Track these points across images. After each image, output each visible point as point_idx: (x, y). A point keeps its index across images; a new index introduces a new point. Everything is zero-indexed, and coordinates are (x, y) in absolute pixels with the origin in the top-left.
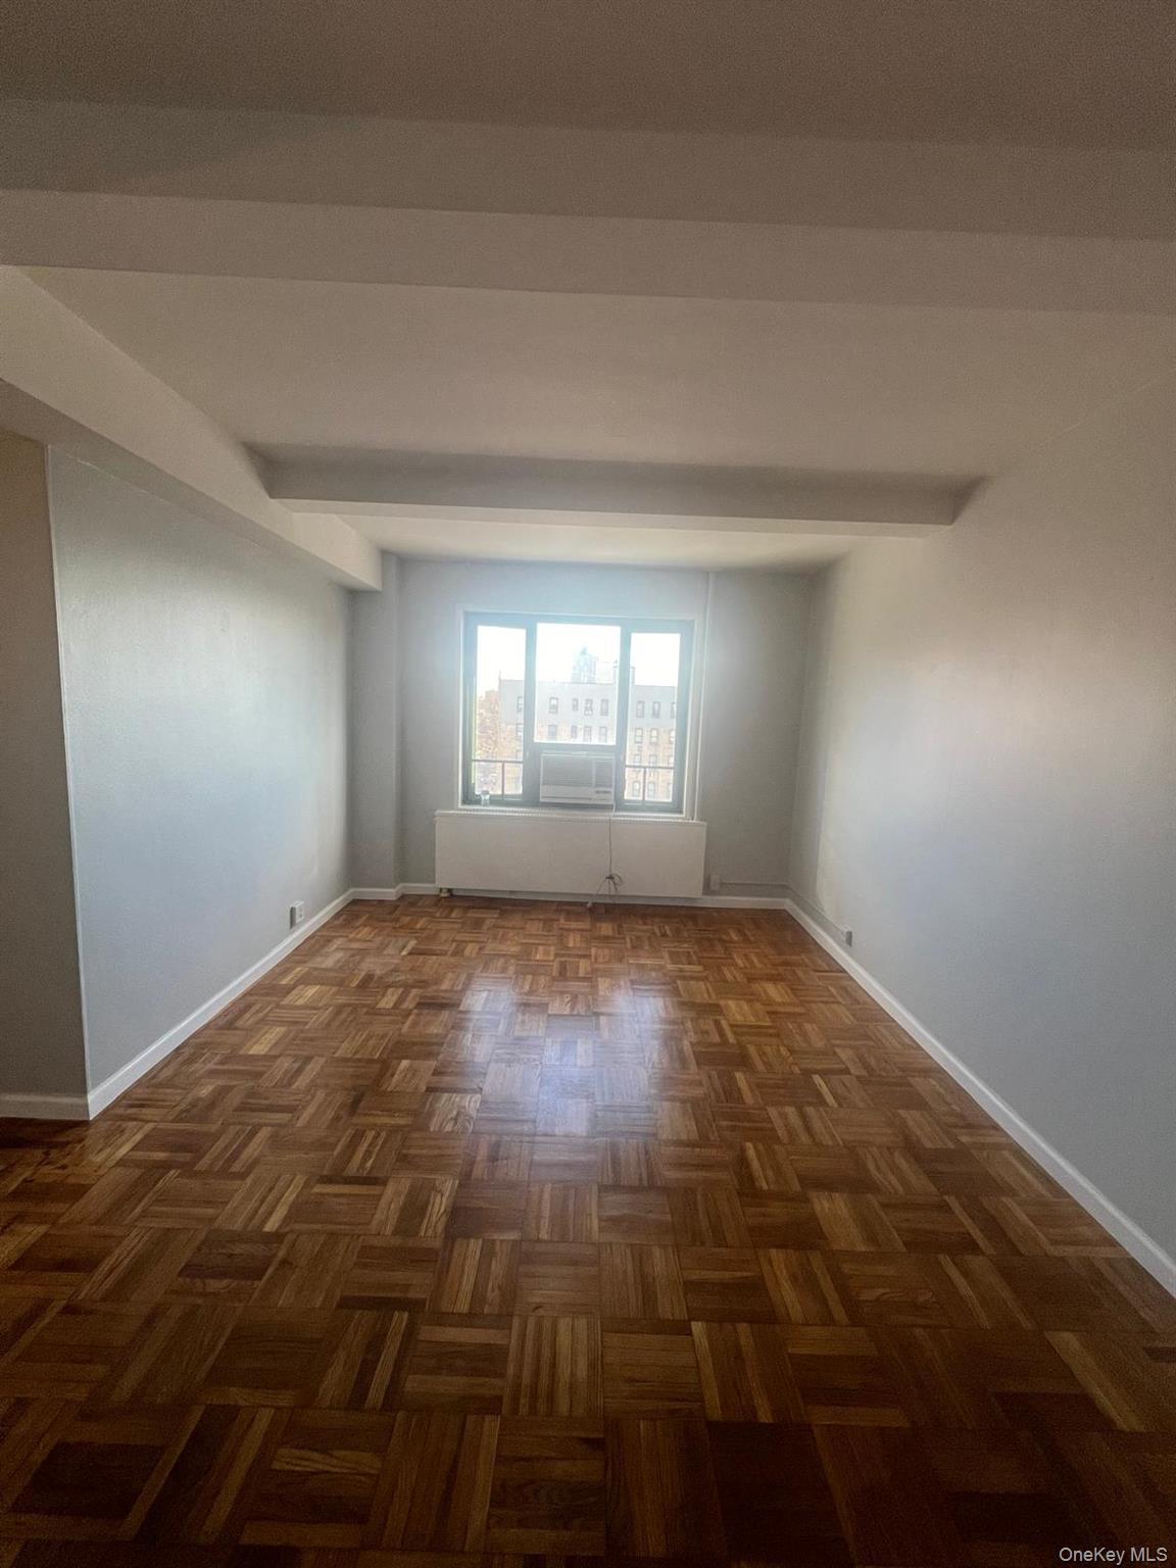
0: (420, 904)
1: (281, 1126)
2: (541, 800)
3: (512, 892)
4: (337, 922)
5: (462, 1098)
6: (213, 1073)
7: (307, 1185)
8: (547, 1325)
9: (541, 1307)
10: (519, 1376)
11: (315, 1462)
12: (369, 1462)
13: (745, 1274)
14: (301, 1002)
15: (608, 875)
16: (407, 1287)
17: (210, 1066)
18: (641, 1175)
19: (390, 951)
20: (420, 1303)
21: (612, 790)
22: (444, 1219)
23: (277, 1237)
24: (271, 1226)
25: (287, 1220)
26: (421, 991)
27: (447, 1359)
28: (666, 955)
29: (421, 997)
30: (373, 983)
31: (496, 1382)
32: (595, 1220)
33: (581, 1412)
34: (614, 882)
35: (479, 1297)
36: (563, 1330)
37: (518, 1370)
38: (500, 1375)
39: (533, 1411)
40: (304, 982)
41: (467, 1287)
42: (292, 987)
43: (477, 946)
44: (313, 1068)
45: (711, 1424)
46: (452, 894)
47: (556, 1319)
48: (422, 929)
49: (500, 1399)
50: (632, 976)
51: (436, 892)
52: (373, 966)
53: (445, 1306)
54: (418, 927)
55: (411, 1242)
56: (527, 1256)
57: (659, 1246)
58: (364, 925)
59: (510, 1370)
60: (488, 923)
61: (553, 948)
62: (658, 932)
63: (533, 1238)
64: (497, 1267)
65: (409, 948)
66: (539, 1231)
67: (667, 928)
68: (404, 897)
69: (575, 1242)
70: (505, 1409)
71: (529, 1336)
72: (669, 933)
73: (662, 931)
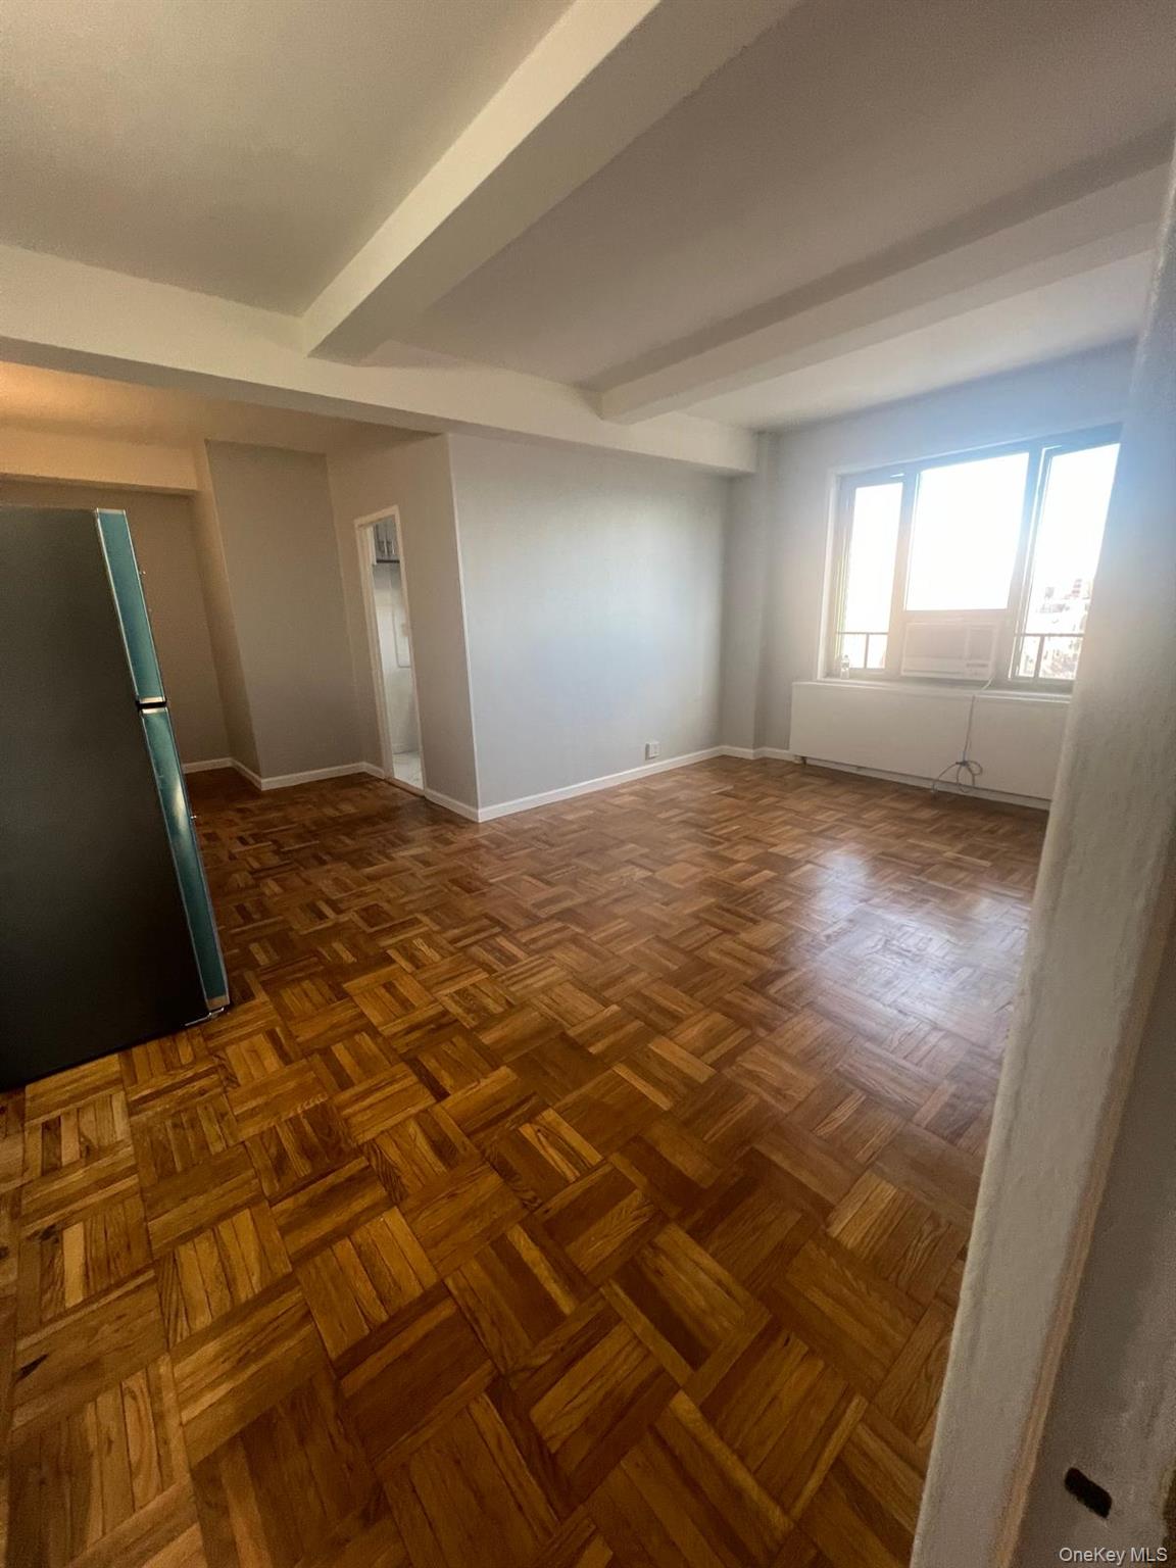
1: (541, 850)
2: (903, 674)
3: (860, 768)
5: (639, 871)
6: (540, 821)
7: (523, 874)
8: (548, 964)
10: (512, 971)
12: (437, 957)
14: (617, 803)
15: (960, 760)
16: (512, 922)
17: (542, 817)
19: (706, 789)
20: (510, 929)
21: (990, 663)
22: (559, 910)
23: (491, 885)
24: (492, 881)
25: (502, 881)
26: (696, 815)
27: (494, 949)
28: (960, 846)
29: (691, 818)
30: (673, 803)
31: (503, 967)
32: (630, 947)
33: (518, 994)
34: (970, 770)
35: (534, 940)
36: (552, 969)
37: (515, 969)
38: (506, 966)
39: (503, 982)
40: (631, 794)
41: (534, 935)
42: (623, 794)
43: (777, 799)
44: (586, 832)
45: (564, 1034)
46: (805, 763)
47: (553, 965)
48: (748, 782)
49: (496, 971)
50: (893, 850)
51: (792, 759)
52: (682, 795)
53: (518, 935)
54: (748, 779)
55: (535, 911)
56: (575, 940)
57: (649, 973)
58: (709, 771)
59: (513, 967)
60: (808, 787)
61: (844, 814)
62: (987, 828)
63: (588, 936)
64: (556, 937)
65: (722, 790)
66: (594, 935)
67: (1007, 827)
68: (764, 758)
69: (606, 948)
70: (494, 975)
71: (536, 963)
72: (1001, 831)
73: (995, 829)
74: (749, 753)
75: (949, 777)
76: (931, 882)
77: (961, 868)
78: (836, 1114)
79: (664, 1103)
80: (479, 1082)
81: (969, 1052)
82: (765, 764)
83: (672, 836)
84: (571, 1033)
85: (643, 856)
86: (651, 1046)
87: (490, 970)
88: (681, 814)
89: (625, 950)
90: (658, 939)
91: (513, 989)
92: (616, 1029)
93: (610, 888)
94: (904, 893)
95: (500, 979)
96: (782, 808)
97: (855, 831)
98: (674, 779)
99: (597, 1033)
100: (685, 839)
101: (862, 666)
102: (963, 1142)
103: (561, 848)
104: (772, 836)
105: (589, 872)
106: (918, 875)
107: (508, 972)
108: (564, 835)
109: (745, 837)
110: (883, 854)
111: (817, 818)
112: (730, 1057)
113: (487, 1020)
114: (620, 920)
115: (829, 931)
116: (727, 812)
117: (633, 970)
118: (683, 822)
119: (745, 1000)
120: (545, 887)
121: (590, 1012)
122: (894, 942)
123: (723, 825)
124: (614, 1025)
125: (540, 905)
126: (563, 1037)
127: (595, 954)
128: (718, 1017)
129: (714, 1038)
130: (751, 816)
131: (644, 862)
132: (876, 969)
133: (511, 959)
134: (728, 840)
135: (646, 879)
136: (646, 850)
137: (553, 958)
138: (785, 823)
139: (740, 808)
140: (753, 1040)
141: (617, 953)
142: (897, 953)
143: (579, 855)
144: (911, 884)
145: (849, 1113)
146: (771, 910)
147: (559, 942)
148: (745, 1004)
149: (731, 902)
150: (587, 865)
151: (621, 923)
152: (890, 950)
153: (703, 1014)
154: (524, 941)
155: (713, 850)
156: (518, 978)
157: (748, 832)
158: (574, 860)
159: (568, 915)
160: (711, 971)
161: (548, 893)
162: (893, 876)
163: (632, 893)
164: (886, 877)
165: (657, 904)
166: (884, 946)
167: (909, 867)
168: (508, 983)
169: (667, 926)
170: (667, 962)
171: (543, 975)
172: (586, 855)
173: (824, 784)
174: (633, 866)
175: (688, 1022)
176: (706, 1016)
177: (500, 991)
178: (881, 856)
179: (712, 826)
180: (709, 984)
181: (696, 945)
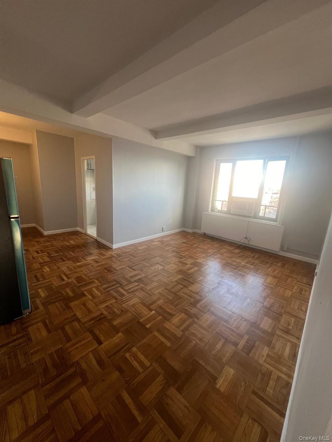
1: (132, 258)
6: (131, 249)
7: (126, 267)
8: (134, 297)
10: (123, 299)
11: (96, 291)
12: (100, 294)
13: (173, 313)
14: (153, 244)
15: (245, 237)
17: (132, 248)
19: (179, 241)
20: (122, 285)
22: (137, 279)
23: (117, 270)
24: (117, 269)
25: (120, 269)
27: (117, 292)
28: (246, 261)
29: (174, 250)
30: (170, 245)
31: (120, 298)
32: (158, 291)
33: (125, 307)
34: (247, 240)
35: (130, 289)
36: (135, 299)
37: (124, 298)
38: (121, 297)
39: (120, 303)
40: (158, 241)
41: (130, 287)
42: (155, 241)
43: (198, 245)
44: (145, 253)
45: (138, 321)
46: (205, 234)
47: (135, 297)
48: (190, 239)
49: (118, 299)
50: (228, 262)
51: (201, 233)
52: (172, 242)
54: (190, 238)
55: (130, 279)
56: (142, 289)
57: (164, 300)
58: (179, 235)
59: (123, 298)
60: (206, 242)
61: (216, 250)
62: (252, 256)
63: (146, 288)
64: (136, 288)
65: (183, 241)
66: (148, 287)
67: (257, 256)
68: (194, 232)
69: (151, 292)
70: (117, 301)
71: (130, 296)
72: (256, 257)
73: (254, 256)
74: (190, 231)
75: (243, 241)
76: (239, 272)
77: (247, 268)
78: (217, 346)
79: (169, 344)
80: (112, 338)
81: (251, 326)
82: (194, 234)
83: (169, 255)
84: (141, 320)
85: (162, 261)
86: (164, 325)
88: (172, 248)
90: (166, 289)
91: (123, 305)
92: (154, 319)
93: (152, 272)
94: (232, 275)
95: (119, 302)
96: (199, 248)
97: (219, 256)
98: (170, 237)
99: (148, 320)
100: (173, 256)
101: (221, 209)
102: (251, 354)
103: (137, 258)
104: (197, 256)
105: (145, 266)
106: (236, 270)
107: (121, 300)
108: (138, 254)
109: (190, 256)
110: (226, 263)
111: (209, 251)
112: (187, 328)
113: (116, 316)
114: (155, 282)
115: (213, 287)
116: (184, 248)
117: (159, 299)
118: (173, 251)
119: (191, 309)
120: (133, 271)
121: (146, 313)
122: (230, 290)
123: (184, 252)
124: (153, 318)
125: (132, 277)
126: (138, 322)
127: (147, 293)
128: (183, 315)
129: (183, 321)
130: (191, 250)
131: (162, 263)
132: (226, 299)
133: (123, 295)
134: (185, 257)
135: (163, 269)
136: (162, 260)
138: (200, 252)
139: (188, 247)
140: (194, 322)
141: (154, 293)
142: (231, 294)
144: (234, 273)
145: (221, 345)
146: (197, 280)
147: (137, 290)
149: (186, 278)
150: (146, 264)
151: (155, 283)
152: (229, 293)
153: (179, 314)
154: (126, 289)
155: (181, 260)
156: (125, 301)
157: (190, 255)
158: (142, 262)
159: (140, 281)
160: (181, 299)
161: (134, 273)
162: (229, 270)
163: (158, 274)
164: (227, 270)
165: (166, 277)
166: (228, 292)
167: (233, 267)
168: (121, 303)
169: (169, 284)
170: (169, 296)
171: (132, 301)
172: (145, 261)
173: (210, 241)
174: (158, 265)
175: (175, 316)
176: (180, 315)
177: (119, 306)
178: (226, 264)
179: (181, 252)
180: (181, 304)
181: (177, 291)
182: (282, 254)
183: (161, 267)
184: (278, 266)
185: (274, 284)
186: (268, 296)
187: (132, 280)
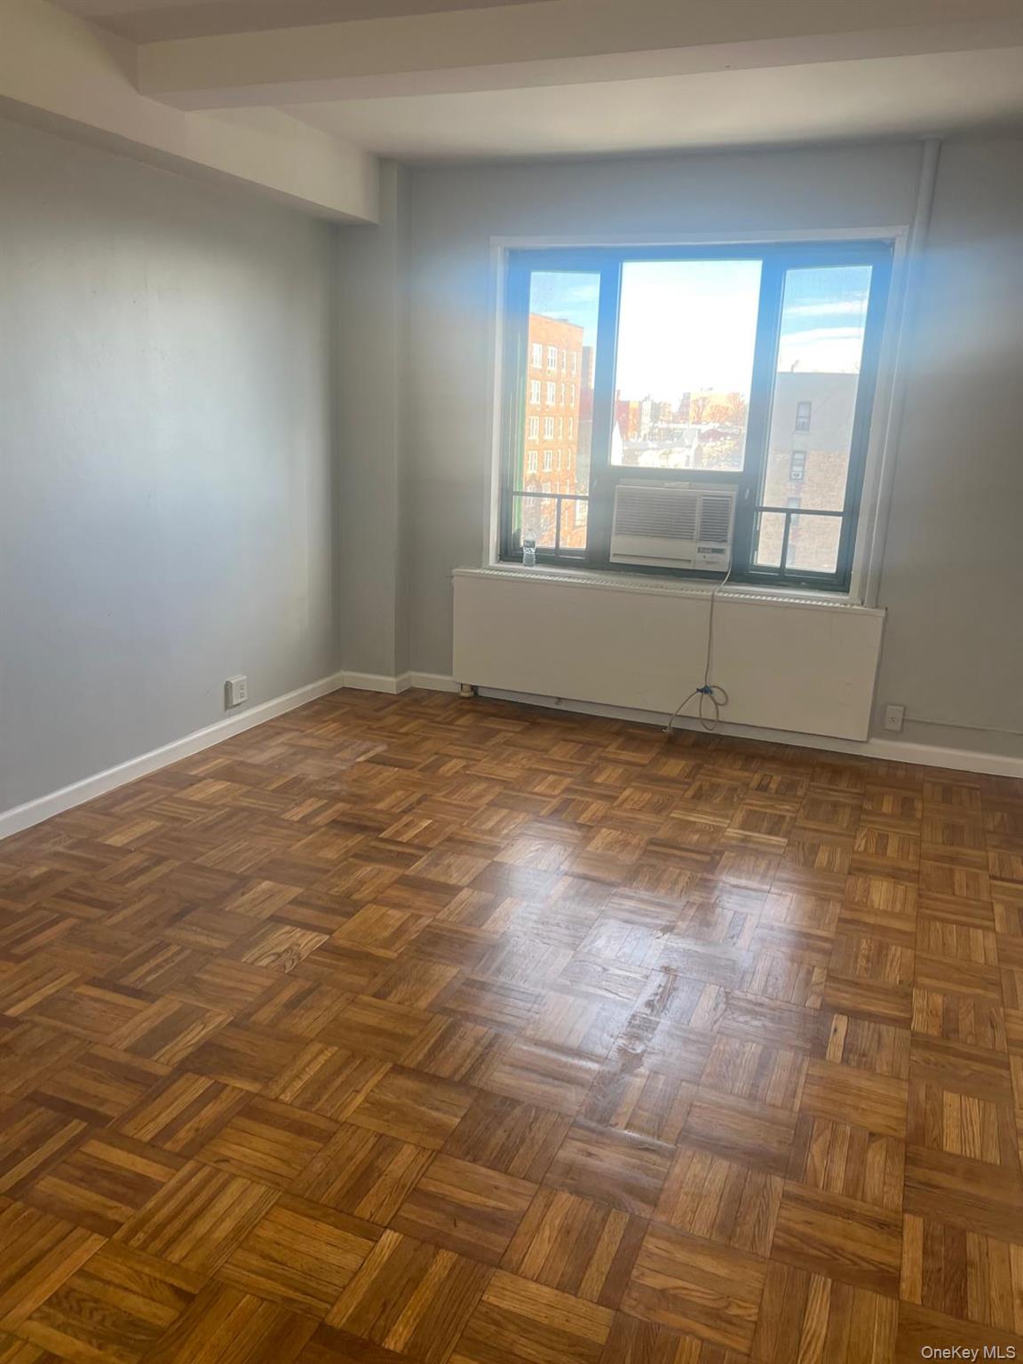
0: (424, 703)
1: (88, 920)
2: (612, 560)
4: (305, 713)
5: (302, 935)
6: (56, 855)
7: (73, 983)
8: (221, 1178)
9: (227, 1161)
10: (152, 1213)
13: (501, 1205)
14: (197, 798)
15: (701, 686)
16: (103, 1102)
17: (59, 848)
18: (461, 1066)
19: (346, 754)
20: (107, 1119)
21: (728, 548)
22: (190, 1050)
23: (13, 1022)
26: (349, 806)
27: (93, 1174)
29: (343, 814)
30: (297, 789)
31: (127, 1210)
32: (360, 1099)
33: (191, 1265)
34: (713, 699)
35: (168, 1132)
36: (235, 1187)
37: (158, 1208)
38: (137, 1206)
39: (144, 1247)
40: (216, 775)
41: (164, 1119)
42: (199, 780)
43: (463, 763)
44: (162, 869)
45: (323, 1326)
46: (476, 694)
47: (233, 1177)
48: (406, 734)
49: (119, 1225)
50: (660, 834)
51: (456, 689)
52: (311, 769)
53: (129, 1129)
54: (403, 730)
55: (138, 1062)
56: (250, 1109)
57: (416, 1146)
58: (334, 720)
59: (150, 1205)
60: (500, 738)
61: (569, 780)
62: (754, 784)
63: (272, 1096)
64: (209, 1111)
65: (371, 754)
66: (283, 1090)
67: (777, 778)
68: (411, 691)
69: (316, 1113)
70: (118, 1235)
71: (195, 1181)
72: (773, 786)
73: (764, 783)
74: (388, 683)
75: (690, 710)
78: (810, 1323)
81: (907, 1159)
82: (418, 701)
83: (330, 854)
84: (338, 1319)
85: (296, 902)
86: (489, 1297)
87: (106, 1227)
88: (323, 809)
89: (352, 1108)
90: (399, 1069)
91: (175, 1256)
92: (414, 1284)
93: (268, 983)
95: (134, 1243)
96: (478, 779)
97: (597, 807)
98: (281, 739)
99: (383, 1306)
100: (355, 856)
101: (553, 545)
102: (973, 1310)
103: (127, 912)
104: (490, 833)
107: (144, 1221)
109: (450, 839)
110: (652, 842)
111: (536, 790)
112: (620, 1277)
114: (316, 1047)
116: (399, 793)
117: (386, 1146)
118: (334, 823)
119: (590, 1155)
120: (134, 1003)
121: (351, 1261)
122: (736, 993)
123: (406, 819)
124: (405, 1275)
125: (145, 1047)
126: (326, 1333)
127: (301, 1129)
128: (565, 1200)
129: (581, 1243)
130: (439, 796)
131: (303, 913)
132: (735, 1044)
133: (139, 1187)
134: (427, 849)
135: (323, 949)
136: (296, 891)
137: (226, 1160)
138: (492, 804)
139: (415, 784)
140: (637, 1231)
141: (342, 1118)
142: (748, 1011)
143: (176, 918)
145: (825, 1316)
147: (221, 1123)
148: (590, 1161)
150: (202, 940)
151: (321, 1052)
152: (740, 1009)
153: (540, 1201)
154: (148, 1137)
155: (410, 872)
156: (177, 1224)
157: (449, 830)
158: (169, 932)
159: (209, 1058)
160: (517, 1112)
161: (149, 1016)
162: (684, 880)
163: (307, 985)
164: (676, 882)
165: (366, 998)
166: (727, 1003)
167: (697, 861)
168: (156, 1245)
169: (407, 1039)
170: (435, 1114)
171: (221, 1206)
172: (188, 917)
173: (518, 729)
174: (288, 928)
175: (523, 1228)
176: (547, 1206)
177: (147, 1270)
178: (652, 848)
179: (390, 825)
180: (523, 1140)
181: (468, 1065)
182: (883, 749)
183: (309, 941)
184: (884, 815)
185: (910, 910)
186: (914, 984)
187: (160, 1065)
